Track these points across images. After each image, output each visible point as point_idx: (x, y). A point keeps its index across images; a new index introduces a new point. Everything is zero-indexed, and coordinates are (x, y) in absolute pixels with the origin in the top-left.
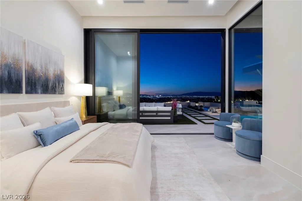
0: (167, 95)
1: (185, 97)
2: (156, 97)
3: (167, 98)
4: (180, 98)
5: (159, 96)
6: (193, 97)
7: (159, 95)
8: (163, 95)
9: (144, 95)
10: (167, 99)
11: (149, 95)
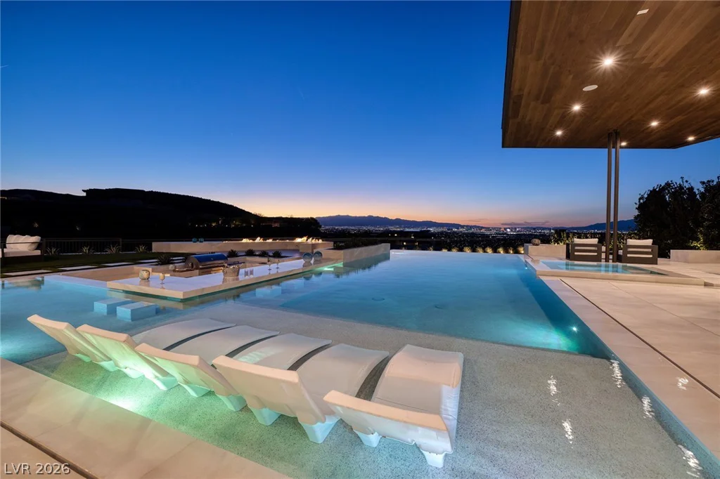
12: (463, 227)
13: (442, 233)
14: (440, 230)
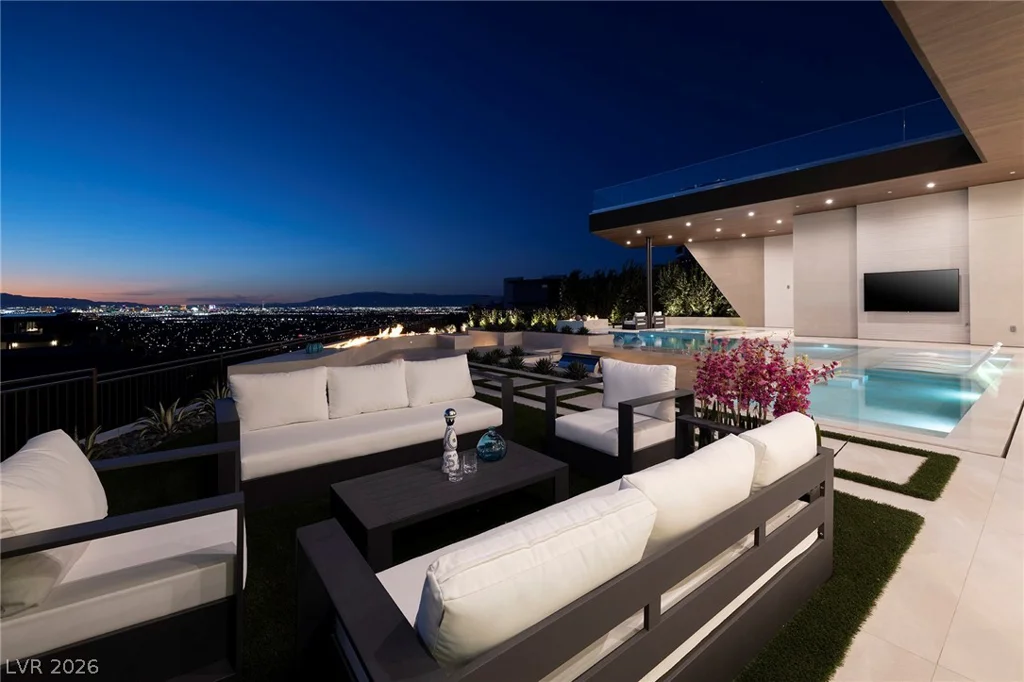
0: (245, 306)
1: (323, 311)
2: (190, 315)
3: (248, 316)
4: (302, 316)
5: (207, 306)
6: (351, 311)
7: (203, 303)
8: (225, 306)
9: (118, 305)
10: (247, 322)
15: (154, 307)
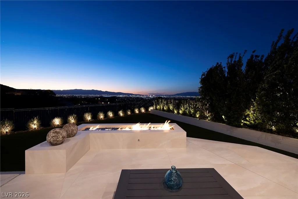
0: (160, 95)
1: (179, 97)
5: (153, 95)
9: (137, 95)
11: (142, 94)
12: (134, 95)
13: (125, 97)
14: (125, 96)
15: (143, 95)
